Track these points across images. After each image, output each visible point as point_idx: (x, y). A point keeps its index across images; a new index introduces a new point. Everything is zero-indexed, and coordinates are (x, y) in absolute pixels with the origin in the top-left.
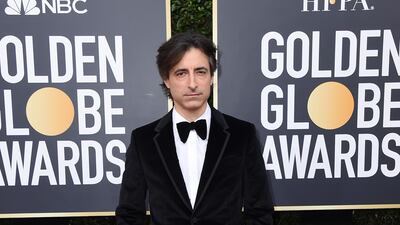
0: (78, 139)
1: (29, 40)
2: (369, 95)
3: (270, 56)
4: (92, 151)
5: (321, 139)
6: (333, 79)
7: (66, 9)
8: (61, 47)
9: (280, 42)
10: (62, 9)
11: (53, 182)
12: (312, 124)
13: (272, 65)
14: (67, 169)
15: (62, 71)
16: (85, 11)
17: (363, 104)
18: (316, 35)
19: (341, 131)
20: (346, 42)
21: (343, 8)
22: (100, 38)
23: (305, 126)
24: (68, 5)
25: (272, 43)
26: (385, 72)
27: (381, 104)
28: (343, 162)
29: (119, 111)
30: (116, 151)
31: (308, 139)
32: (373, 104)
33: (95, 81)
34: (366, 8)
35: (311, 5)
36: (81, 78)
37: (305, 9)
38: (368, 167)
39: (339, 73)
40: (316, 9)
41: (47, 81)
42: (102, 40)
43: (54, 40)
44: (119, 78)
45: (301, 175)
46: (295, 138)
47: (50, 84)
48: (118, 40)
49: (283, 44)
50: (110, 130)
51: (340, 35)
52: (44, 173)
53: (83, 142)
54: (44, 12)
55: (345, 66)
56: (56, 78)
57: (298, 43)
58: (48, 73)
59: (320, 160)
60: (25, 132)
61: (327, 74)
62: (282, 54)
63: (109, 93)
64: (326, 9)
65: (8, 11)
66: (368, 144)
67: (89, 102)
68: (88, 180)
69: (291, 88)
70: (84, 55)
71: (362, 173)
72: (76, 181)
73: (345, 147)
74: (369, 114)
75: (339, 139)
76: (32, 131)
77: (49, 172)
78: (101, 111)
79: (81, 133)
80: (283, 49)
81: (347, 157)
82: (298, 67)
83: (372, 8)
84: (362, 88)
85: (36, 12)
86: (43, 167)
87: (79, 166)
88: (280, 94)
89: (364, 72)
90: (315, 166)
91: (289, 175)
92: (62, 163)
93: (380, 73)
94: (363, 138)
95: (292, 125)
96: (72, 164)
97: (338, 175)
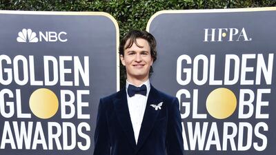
0: (61, 121)
1: (31, 58)
2: (247, 97)
3: (182, 70)
4: (69, 129)
5: (214, 125)
6: (223, 86)
7: (54, 39)
8: (51, 63)
9: (189, 61)
10: (52, 39)
11: (45, 148)
12: (209, 115)
13: (184, 77)
14: (54, 139)
15: (51, 79)
16: (66, 40)
17: (242, 103)
18: (213, 57)
19: (228, 120)
20: (232, 62)
21: (231, 39)
22: (75, 57)
23: (204, 116)
24: (56, 36)
25: (184, 62)
26: (258, 82)
27: (254, 103)
28: (228, 140)
29: (86, 104)
30: (84, 129)
31: (206, 125)
32: (249, 103)
33: (72, 85)
34: (246, 39)
35: (210, 38)
36: (63, 83)
37: (206, 40)
38: (245, 144)
39: (227, 82)
40: (213, 40)
41: (42, 84)
42: (77, 59)
43: (47, 59)
44: (87, 83)
45: (201, 148)
46: (198, 124)
47: (44, 86)
48: (86, 59)
49: (190, 63)
50: (80, 116)
51: (228, 57)
52: (39, 142)
53: (64, 123)
54: (41, 40)
55: (231, 78)
56: (48, 83)
57: (201, 62)
58: (43, 79)
59: (214, 139)
60: (28, 116)
61: (219, 83)
62: (190, 70)
63: (80, 93)
64: (220, 40)
65: (19, 40)
66: (246, 129)
67: (68, 98)
68: (66, 147)
69: (196, 92)
70: (65, 68)
71: (241, 148)
72: (59, 148)
73: (230, 131)
74: (246, 109)
75: (226, 125)
76: (33, 115)
77: (43, 141)
78: (75, 104)
79: (62, 117)
80: (191, 66)
81: (232, 137)
82: (200, 78)
83: (251, 39)
84: (243, 92)
85: (36, 40)
86: (39, 138)
87: (61, 138)
88: (188, 95)
89: (244, 82)
90: (210, 142)
91: (193, 148)
92: (51, 136)
93: (255, 82)
94: (242, 125)
95: (196, 116)
96: (56, 137)
97: (225, 148)
